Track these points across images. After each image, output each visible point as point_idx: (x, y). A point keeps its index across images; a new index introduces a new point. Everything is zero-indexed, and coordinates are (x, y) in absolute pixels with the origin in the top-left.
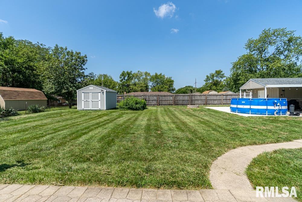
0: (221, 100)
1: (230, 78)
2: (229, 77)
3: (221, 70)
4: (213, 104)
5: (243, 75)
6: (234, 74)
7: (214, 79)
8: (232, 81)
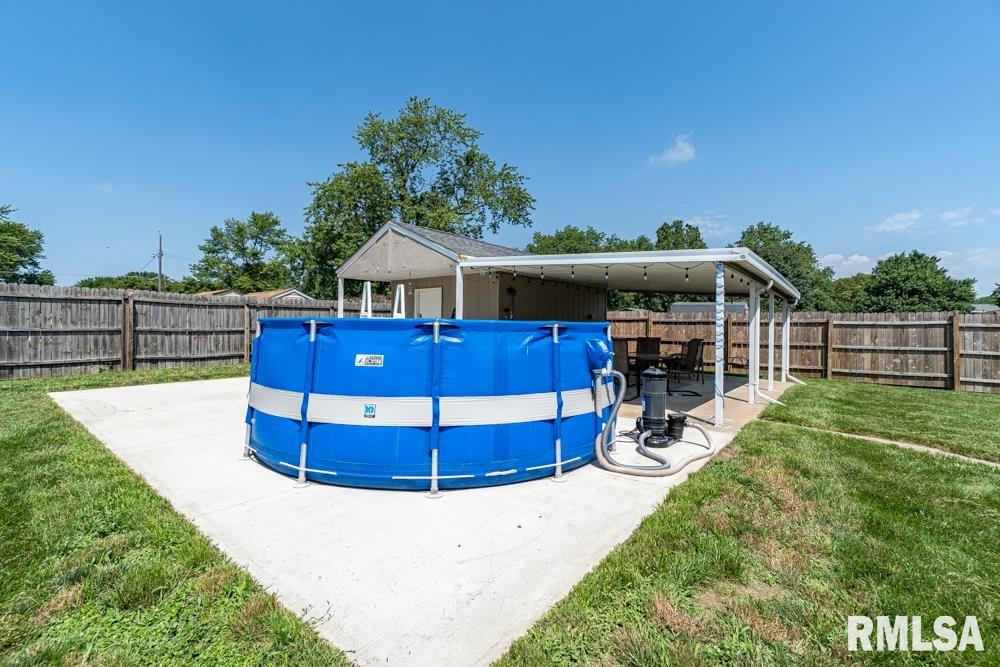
0: (242, 332)
1: (303, 244)
2: (298, 239)
3: (274, 217)
4: (186, 360)
5: (349, 238)
6: (320, 229)
7: (245, 249)
8: (312, 257)
